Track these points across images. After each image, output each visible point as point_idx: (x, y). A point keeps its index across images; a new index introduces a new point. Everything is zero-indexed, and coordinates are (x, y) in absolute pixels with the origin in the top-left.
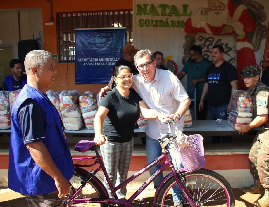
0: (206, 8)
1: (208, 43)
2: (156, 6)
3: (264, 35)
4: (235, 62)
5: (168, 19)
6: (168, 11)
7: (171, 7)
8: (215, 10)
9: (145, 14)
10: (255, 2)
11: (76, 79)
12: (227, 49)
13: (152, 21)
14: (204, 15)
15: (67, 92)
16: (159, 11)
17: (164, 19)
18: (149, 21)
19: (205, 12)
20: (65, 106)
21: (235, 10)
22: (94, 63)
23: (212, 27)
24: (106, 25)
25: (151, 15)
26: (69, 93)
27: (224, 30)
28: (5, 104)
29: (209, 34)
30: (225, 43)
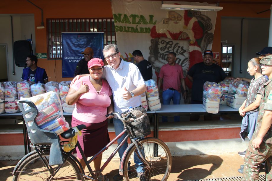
0: (167, 19)
1: (168, 46)
2: (128, 15)
3: (210, 41)
4: (188, 61)
5: (137, 26)
6: (137, 20)
7: (140, 17)
8: (174, 20)
9: (119, 21)
10: (204, 15)
11: (62, 73)
12: (182, 51)
13: (125, 27)
14: (166, 24)
15: (65, 83)
16: (131, 19)
17: (134, 26)
18: (122, 27)
19: (166, 22)
20: (64, 94)
21: (189, 21)
22: (78, 60)
23: (172, 33)
24: (88, 30)
25: (124, 23)
26: (67, 83)
27: (180, 36)
28: (13, 93)
29: (170, 39)
30: (181, 46)
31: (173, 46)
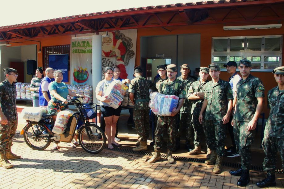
2: (80, 42)
3: (131, 56)
6: (85, 44)
7: (87, 42)
8: (106, 43)
9: (75, 46)
10: (127, 37)
12: (112, 65)
13: (79, 50)
16: (82, 45)
17: (84, 49)
18: (77, 50)
21: (117, 42)
23: (105, 52)
25: (78, 47)
27: (111, 54)
29: (104, 56)
30: (111, 61)
31: (106, 61)
